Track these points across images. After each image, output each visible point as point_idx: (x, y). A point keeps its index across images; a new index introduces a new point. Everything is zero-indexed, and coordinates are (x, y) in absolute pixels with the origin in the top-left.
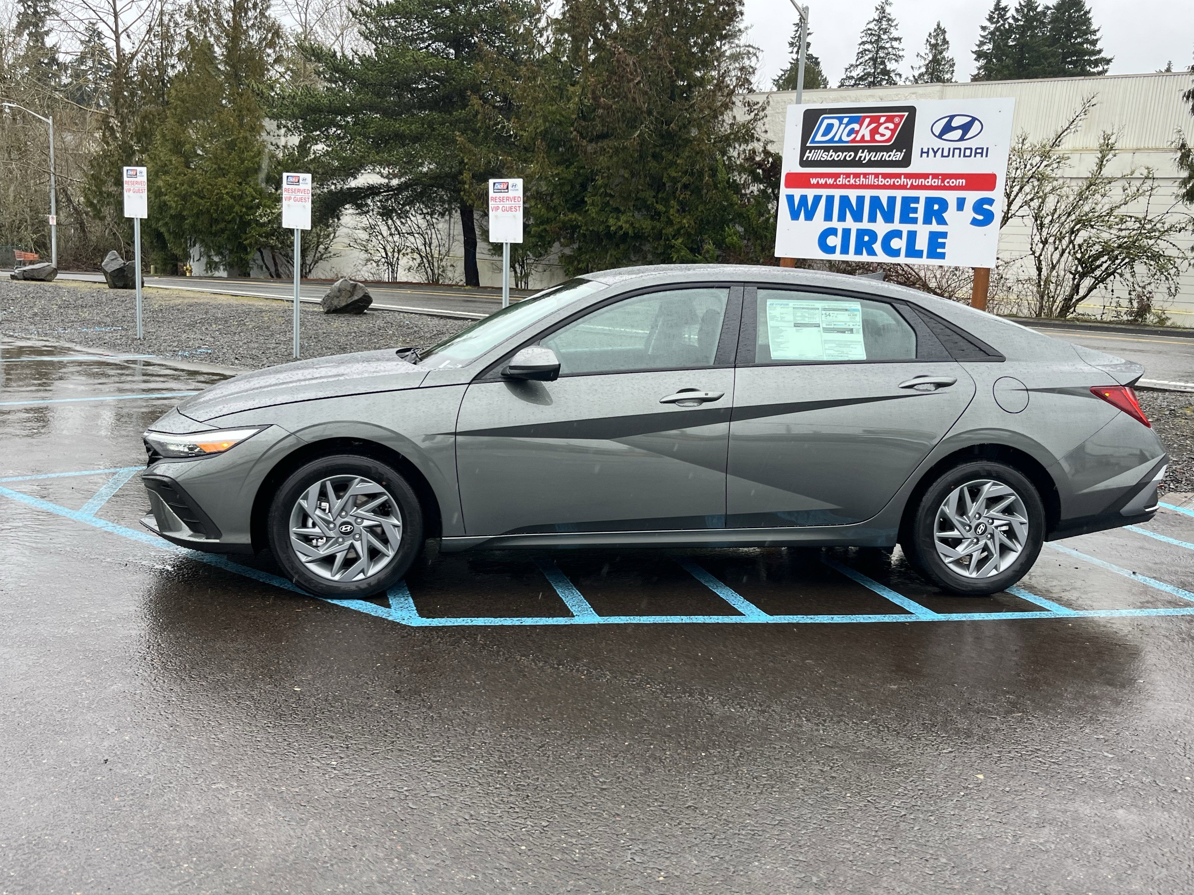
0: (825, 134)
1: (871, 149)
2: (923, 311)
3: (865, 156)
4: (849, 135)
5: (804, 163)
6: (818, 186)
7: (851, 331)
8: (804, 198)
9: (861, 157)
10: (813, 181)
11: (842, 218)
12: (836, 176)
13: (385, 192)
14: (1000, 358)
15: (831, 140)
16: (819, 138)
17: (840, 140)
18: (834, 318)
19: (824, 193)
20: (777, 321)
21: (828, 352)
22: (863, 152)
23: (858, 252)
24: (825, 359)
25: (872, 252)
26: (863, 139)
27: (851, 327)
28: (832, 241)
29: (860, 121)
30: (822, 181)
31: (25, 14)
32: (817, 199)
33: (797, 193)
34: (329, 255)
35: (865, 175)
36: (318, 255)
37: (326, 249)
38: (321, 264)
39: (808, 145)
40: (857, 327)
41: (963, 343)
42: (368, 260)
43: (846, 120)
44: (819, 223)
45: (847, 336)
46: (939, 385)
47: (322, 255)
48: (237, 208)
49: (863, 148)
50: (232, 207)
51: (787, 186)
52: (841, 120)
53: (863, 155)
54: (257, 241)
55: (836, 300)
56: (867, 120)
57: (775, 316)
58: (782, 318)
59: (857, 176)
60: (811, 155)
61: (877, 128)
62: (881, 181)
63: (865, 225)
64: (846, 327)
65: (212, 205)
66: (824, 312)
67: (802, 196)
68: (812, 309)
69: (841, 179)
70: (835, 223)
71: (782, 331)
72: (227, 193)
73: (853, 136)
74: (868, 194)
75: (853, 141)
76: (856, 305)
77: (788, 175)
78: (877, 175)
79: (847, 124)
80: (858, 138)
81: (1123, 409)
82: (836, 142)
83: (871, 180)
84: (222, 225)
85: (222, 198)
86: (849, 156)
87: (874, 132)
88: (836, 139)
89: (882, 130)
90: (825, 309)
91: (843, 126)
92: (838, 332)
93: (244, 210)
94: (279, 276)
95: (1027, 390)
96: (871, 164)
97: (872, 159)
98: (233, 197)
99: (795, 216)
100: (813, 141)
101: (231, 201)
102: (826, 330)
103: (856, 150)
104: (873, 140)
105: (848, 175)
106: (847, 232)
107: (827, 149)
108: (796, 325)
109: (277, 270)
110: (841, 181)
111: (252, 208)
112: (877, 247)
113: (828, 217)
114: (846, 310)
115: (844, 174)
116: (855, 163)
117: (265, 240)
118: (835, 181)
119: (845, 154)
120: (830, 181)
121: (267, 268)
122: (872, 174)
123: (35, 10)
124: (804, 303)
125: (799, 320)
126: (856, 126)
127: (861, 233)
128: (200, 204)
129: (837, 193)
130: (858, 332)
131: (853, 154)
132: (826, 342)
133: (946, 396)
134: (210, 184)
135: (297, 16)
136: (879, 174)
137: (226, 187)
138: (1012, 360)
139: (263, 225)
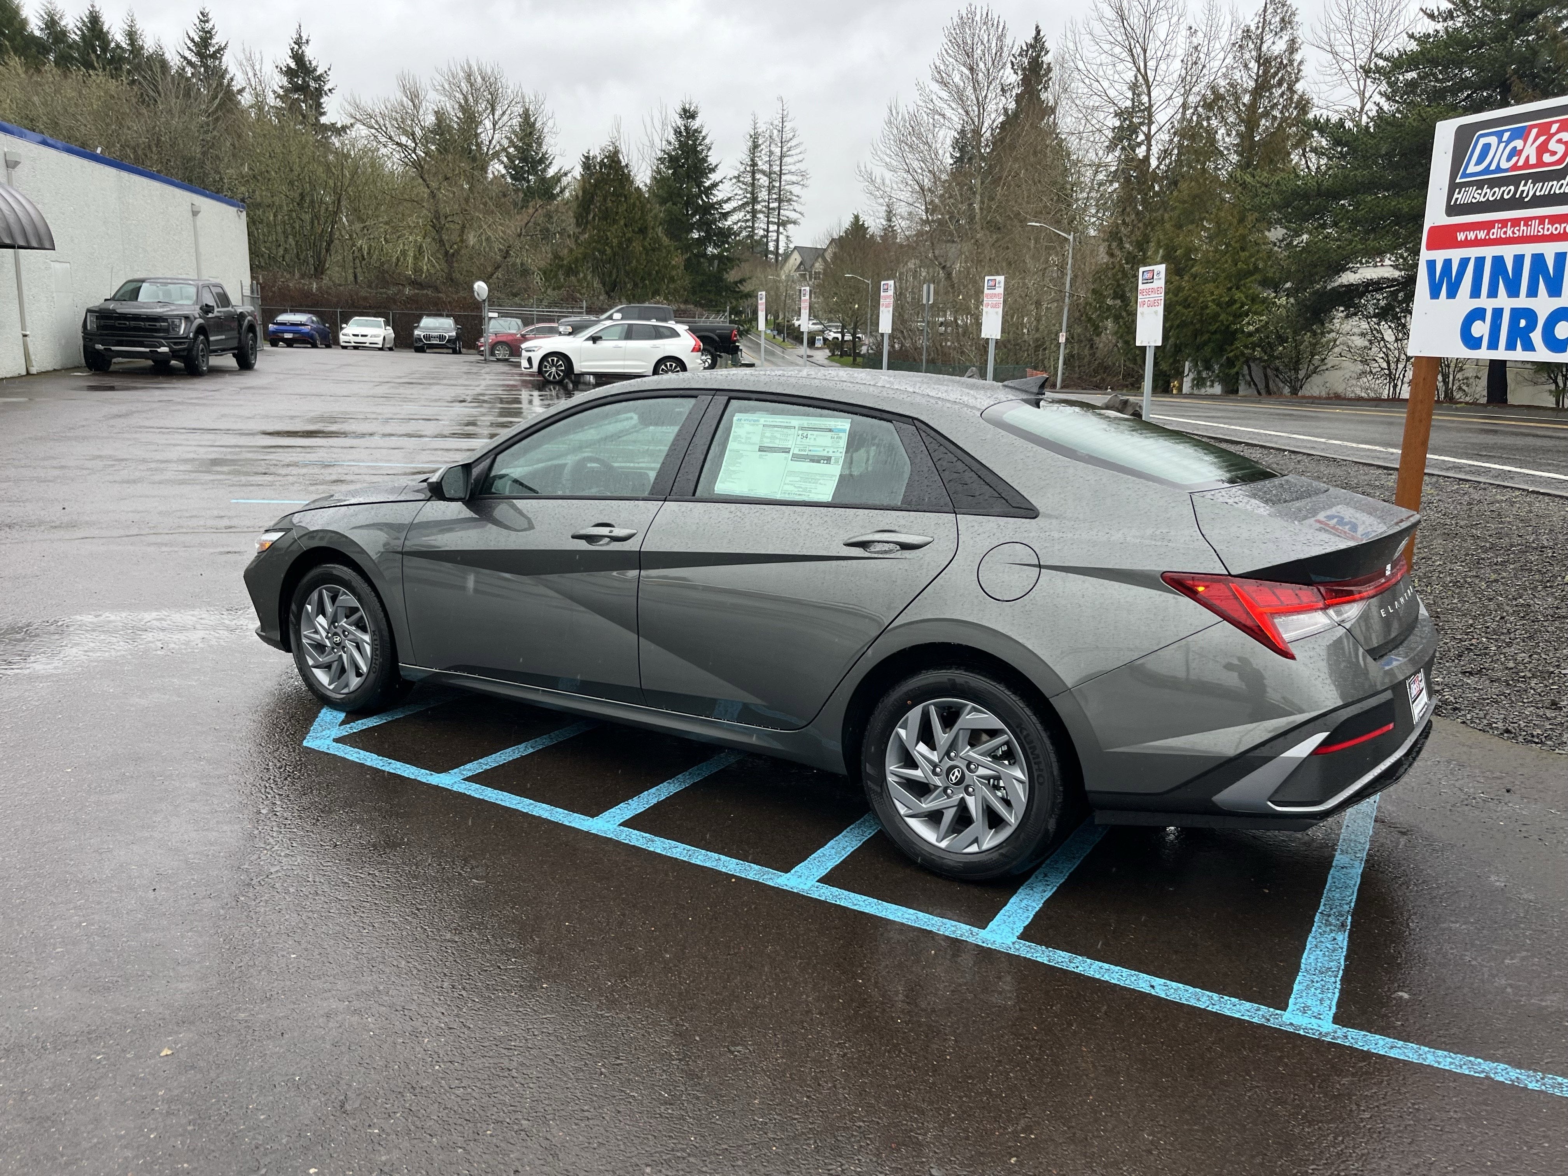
0: (1479, 163)
1: (1538, 178)
2: (933, 433)
3: (1528, 189)
4: (1509, 159)
5: (1452, 209)
6: (1467, 244)
7: (828, 460)
8: (1448, 263)
9: (1523, 191)
10: (1461, 236)
11: (1493, 293)
12: (1488, 226)
13: (1388, 287)
14: (1029, 512)
15: (1486, 171)
16: (1472, 169)
17: (1498, 169)
18: (812, 442)
19: (1473, 253)
20: (740, 442)
21: (786, 487)
22: (1525, 185)
23: (1511, 346)
24: (779, 496)
25: (1529, 346)
26: (1527, 165)
27: (830, 454)
28: (1480, 329)
29: (1522, 134)
30: (1471, 236)
31: (1121, 128)
32: (1464, 262)
33: (1440, 256)
34: (1324, 367)
35: (1527, 220)
36: (1312, 367)
37: (1323, 360)
38: (1315, 378)
39: (1458, 181)
40: (838, 455)
41: (977, 486)
42: (1364, 373)
43: (1506, 136)
44: (1464, 303)
45: (821, 467)
46: (905, 547)
47: (1317, 368)
48: (1223, 317)
49: (1526, 177)
50: (1217, 315)
51: (1429, 247)
52: (1500, 135)
53: (1526, 188)
54: (1243, 354)
55: (821, 416)
56: (1534, 131)
57: (739, 436)
58: (747, 438)
59: (1516, 222)
60: (1460, 196)
61: (1546, 143)
62: (1550, 229)
63: (1522, 301)
64: (825, 454)
65: (1195, 315)
66: (800, 432)
67: (1446, 260)
68: (786, 427)
69: (1495, 231)
70: (1485, 302)
71: (742, 456)
72: (1214, 300)
73: (1515, 159)
74: (1528, 250)
75: (1515, 167)
76: (843, 424)
77: (1433, 230)
78: (1542, 219)
79: (1508, 143)
80: (1520, 163)
81: (1226, 618)
82: (1493, 172)
83: (1535, 229)
84: (1206, 337)
85: (1207, 307)
86: (1506, 192)
87: (1542, 149)
88: (1493, 167)
89: (1553, 145)
90: (802, 428)
91: (1502, 145)
92: (812, 461)
93: (1231, 318)
94: (1269, 392)
95: (1040, 566)
96: (1538, 201)
97: (1538, 194)
98: (1218, 305)
99: (1435, 294)
100: (1465, 175)
101: (1218, 309)
102: (797, 458)
103: (1515, 181)
104: (1540, 163)
105: (1504, 223)
106: (1498, 313)
107: (1480, 185)
108: (762, 449)
109: (1267, 386)
110: (1496, 233)
111: (1240, 316)
112: (1536, 337)
113: (1475, 293)
114: (830, 430)
115: (1498, 221)
116: (1517, 203)
117: (1250, 351)
118: (1488, 234)
119: (1502, 189)
120: (1482, 235)
121: (1255, 385)
122: (1535, 218)
123: (1131, 122)
124: (779, 420)
125: (767, 443)
126: (1518, 144)
127: (1516, 314)
128: (1183, 315)
129: (1489, 252)
130: (837, 462)
131: (1512, 188)
132: (792, 473)
133: (904, 565)
134: (1196, 292)
135: (1355, 85)
136: (1545, 217)
137: (1212, 294)
138: (1049, 516)
139: (1250, 334)
